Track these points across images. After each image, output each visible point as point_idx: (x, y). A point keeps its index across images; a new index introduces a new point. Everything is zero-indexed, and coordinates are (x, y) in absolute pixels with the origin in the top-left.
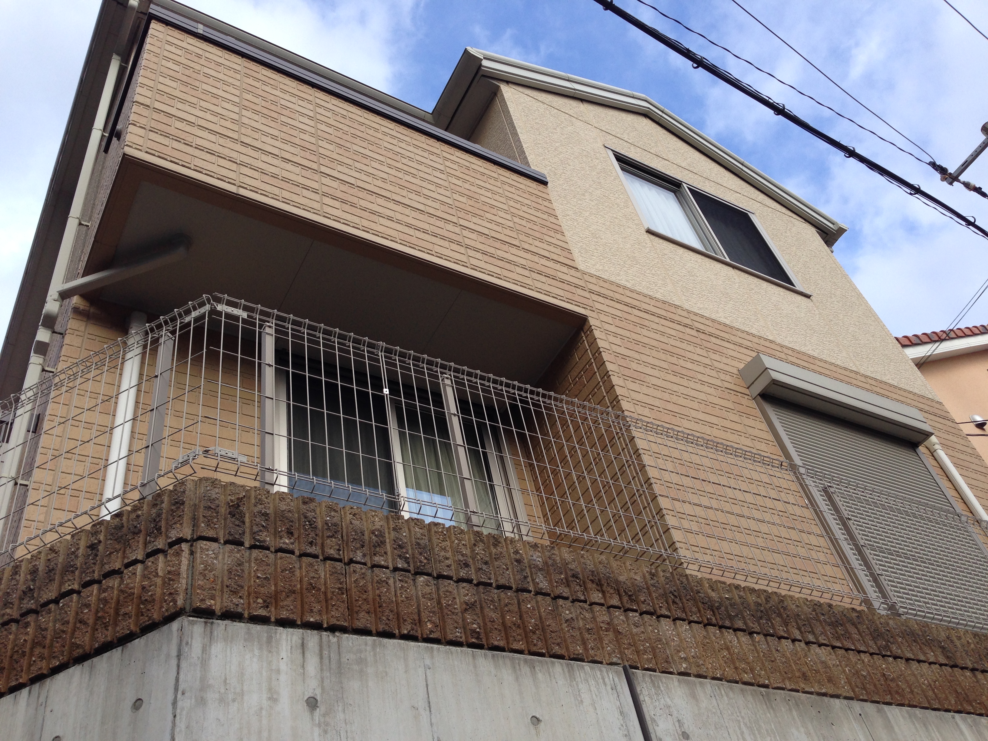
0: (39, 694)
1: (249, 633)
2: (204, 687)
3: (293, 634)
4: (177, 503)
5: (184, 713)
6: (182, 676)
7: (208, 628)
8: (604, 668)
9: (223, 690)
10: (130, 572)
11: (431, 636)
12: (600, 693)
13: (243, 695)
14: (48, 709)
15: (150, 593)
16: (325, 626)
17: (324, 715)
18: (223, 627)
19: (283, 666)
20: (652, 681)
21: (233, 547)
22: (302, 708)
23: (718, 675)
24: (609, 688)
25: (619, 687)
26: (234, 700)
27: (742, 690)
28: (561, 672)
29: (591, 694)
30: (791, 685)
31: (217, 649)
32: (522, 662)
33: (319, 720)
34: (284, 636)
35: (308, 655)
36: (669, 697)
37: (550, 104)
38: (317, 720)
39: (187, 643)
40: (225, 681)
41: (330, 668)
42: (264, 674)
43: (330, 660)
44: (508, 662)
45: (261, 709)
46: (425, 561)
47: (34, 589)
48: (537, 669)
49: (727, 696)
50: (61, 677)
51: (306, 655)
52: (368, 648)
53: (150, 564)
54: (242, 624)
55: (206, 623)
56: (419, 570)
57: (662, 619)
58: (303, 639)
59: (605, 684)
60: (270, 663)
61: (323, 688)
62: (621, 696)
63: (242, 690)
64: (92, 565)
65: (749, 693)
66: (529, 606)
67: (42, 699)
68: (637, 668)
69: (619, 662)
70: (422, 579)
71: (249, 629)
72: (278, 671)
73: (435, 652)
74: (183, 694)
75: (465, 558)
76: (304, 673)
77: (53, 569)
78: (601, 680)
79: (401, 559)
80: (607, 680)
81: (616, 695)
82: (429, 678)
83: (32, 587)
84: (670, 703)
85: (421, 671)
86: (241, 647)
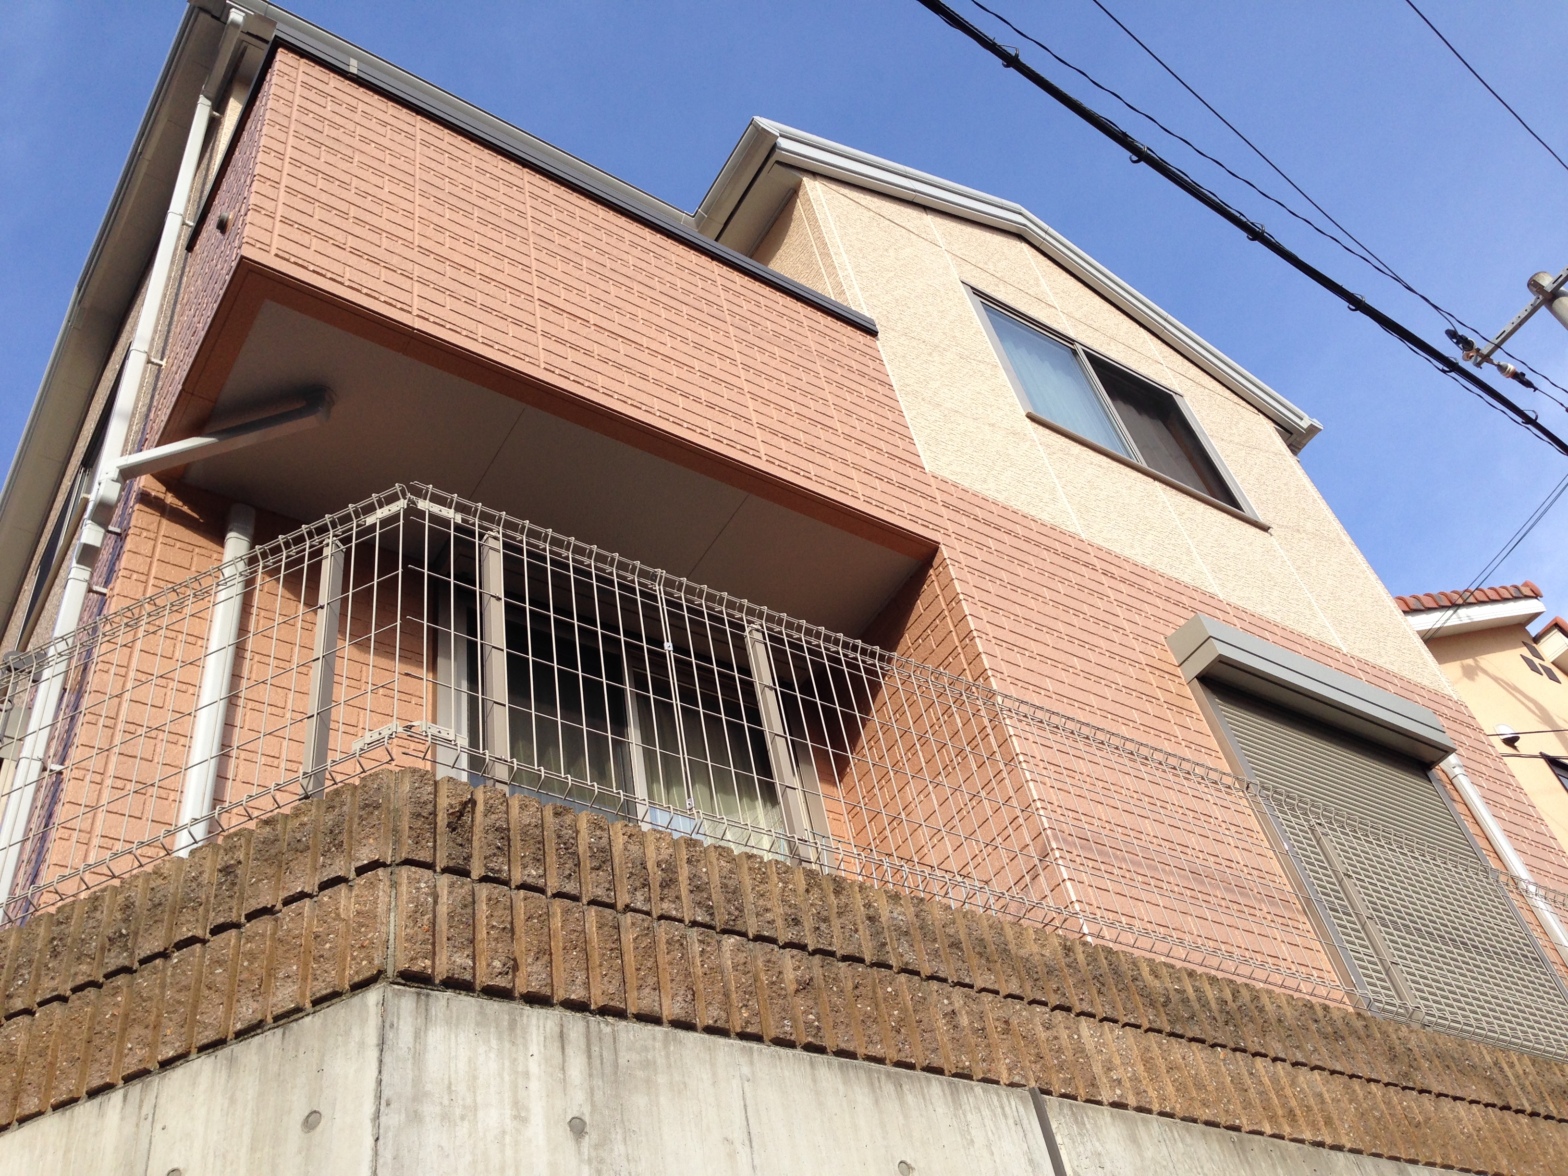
0: (141, 1101)
1: (482, 1012)
2: (419, 1096)
3: (547, 1018)
4: (367, 805)
5: (390, 1134)
6: (385, 1077)
7: (422, 1003)
8: (1003, 1091)
9: (446, 1102)
10: (293, 912)
11: (748, 1030)
12: (997, 1129)
13: (476, 1110)
14: (158, 1127)
15: (328, 946)
16: (593, 1007)
17: (596, 1147)
18: (444, 1002)
19: (534, 1067)
20: (1073, 1113)
21: (455, 877)
22: (564, 1134)
23: (1168, 1109)
24: (1011, 1122)
25: (1025, 1122)
26: (463, 1118)
27: (1204, 1134)
28: (941, 1094)
29: (986, 1131)
30: (1272, 1128)
31: (436, 1036)
32: (883, 1077)
33: (589, 1154)
34: (534, 1021)
35: (569, 1051)
36: (1099, 1140)
37: (878, 211)
38: (586, 1153)
39: (392, 1026)
40: (449, 1087)
41: (603, 1074)
42: (507, 1078)
43: (602, 1060)
44: (862, 1075)
45: (504, 1132)
46: (737, 913)
47: (128, 935)
48: (906, 1087)
49: (1183, 1140)
50: (178, 1075)
51: (566, 1051)
52: (658, 1045)
53: (326, 899)
54: (473, 1000)
55: (418, 994)
56: (728, 927)
57: (1083, 1018)
58: (562, 1025)
59: (1005, 1116)
60: (514, 1061)
61: (593, 1104)
62: (1030, 1136)
63: (475, 1101)
64: (228, 900)
65: (1214, 1137)
66: (889, 989)
67: (147, 1109)
68: (1049, 1093)
69: (1023, 1082)
70: (732, 940)
71: (481, 1007)
72: (527, 1075)
73: (756, 1055)
74: (388, 1104)
75: (793, 911)
76: (564, 1080)
77: (160, 904)
78: (999, 1110)
79: (700, 908)
80: (1007, 1109)
81: (1022, 1134)
82: (748, 1095)
83: (124, 931)
84: (1100, 1149)
85: (735, 1083)
86: (472, 1035)
